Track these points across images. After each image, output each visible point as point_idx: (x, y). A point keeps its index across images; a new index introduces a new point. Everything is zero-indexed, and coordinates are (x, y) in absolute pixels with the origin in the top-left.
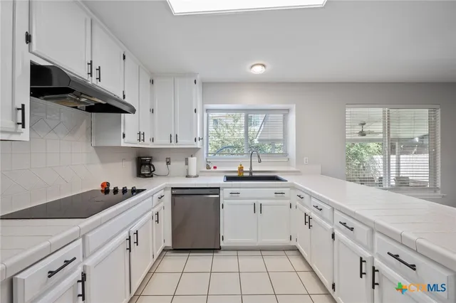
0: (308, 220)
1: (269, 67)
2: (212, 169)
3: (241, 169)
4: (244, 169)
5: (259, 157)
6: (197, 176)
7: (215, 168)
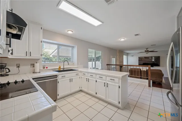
0: (88, 80)
1: (74, 32)
2: (46, 69)
3: (60, 68)
4: (61, 68)
5: (68, 62)
6: (39, 72)
7: (47, 68)
